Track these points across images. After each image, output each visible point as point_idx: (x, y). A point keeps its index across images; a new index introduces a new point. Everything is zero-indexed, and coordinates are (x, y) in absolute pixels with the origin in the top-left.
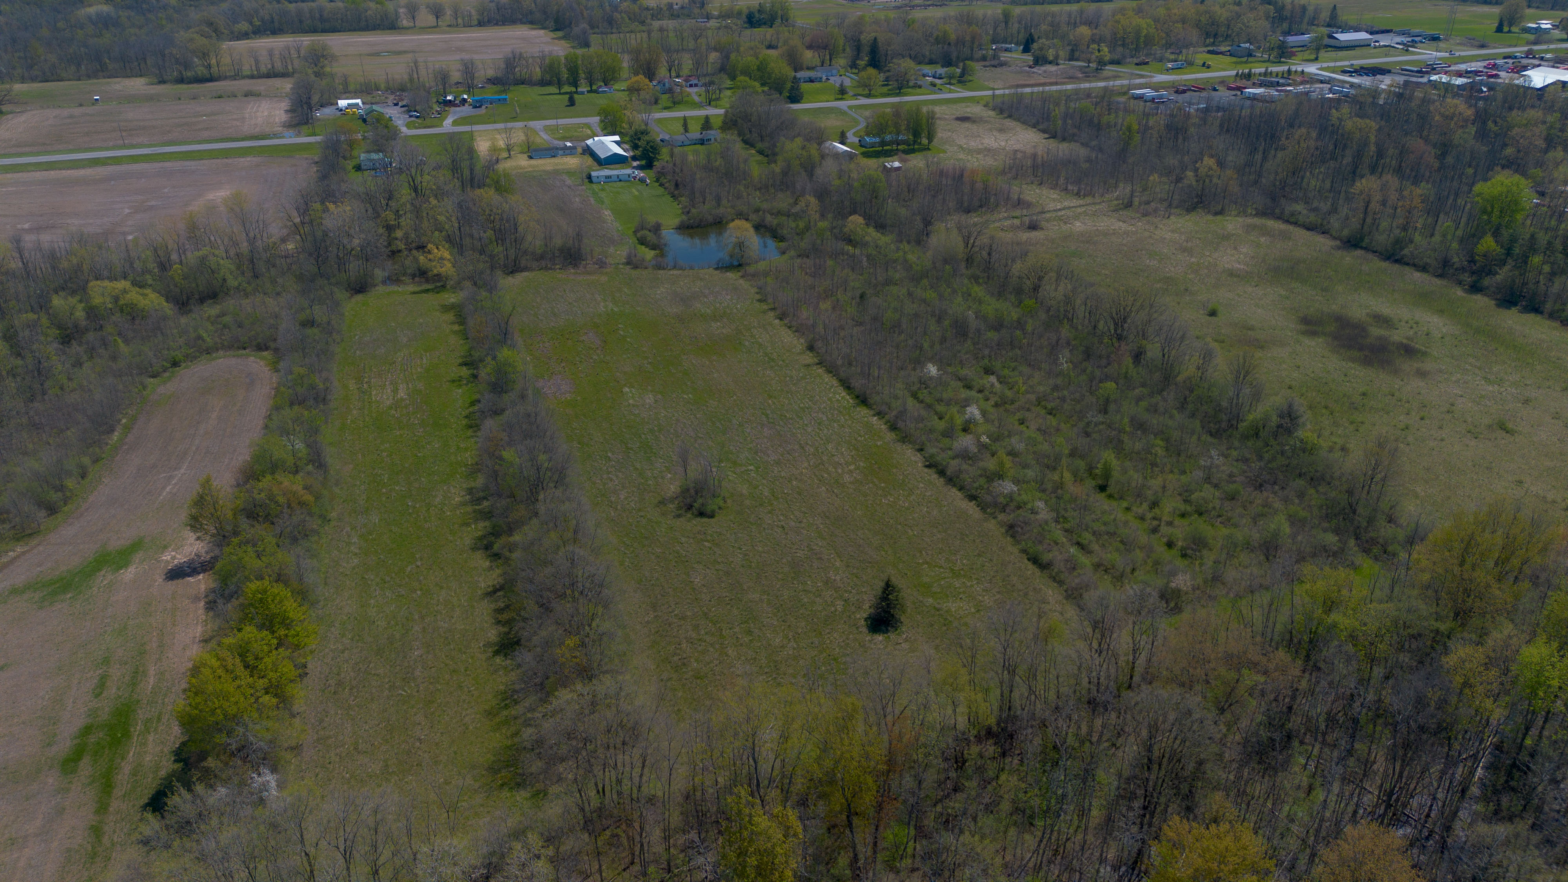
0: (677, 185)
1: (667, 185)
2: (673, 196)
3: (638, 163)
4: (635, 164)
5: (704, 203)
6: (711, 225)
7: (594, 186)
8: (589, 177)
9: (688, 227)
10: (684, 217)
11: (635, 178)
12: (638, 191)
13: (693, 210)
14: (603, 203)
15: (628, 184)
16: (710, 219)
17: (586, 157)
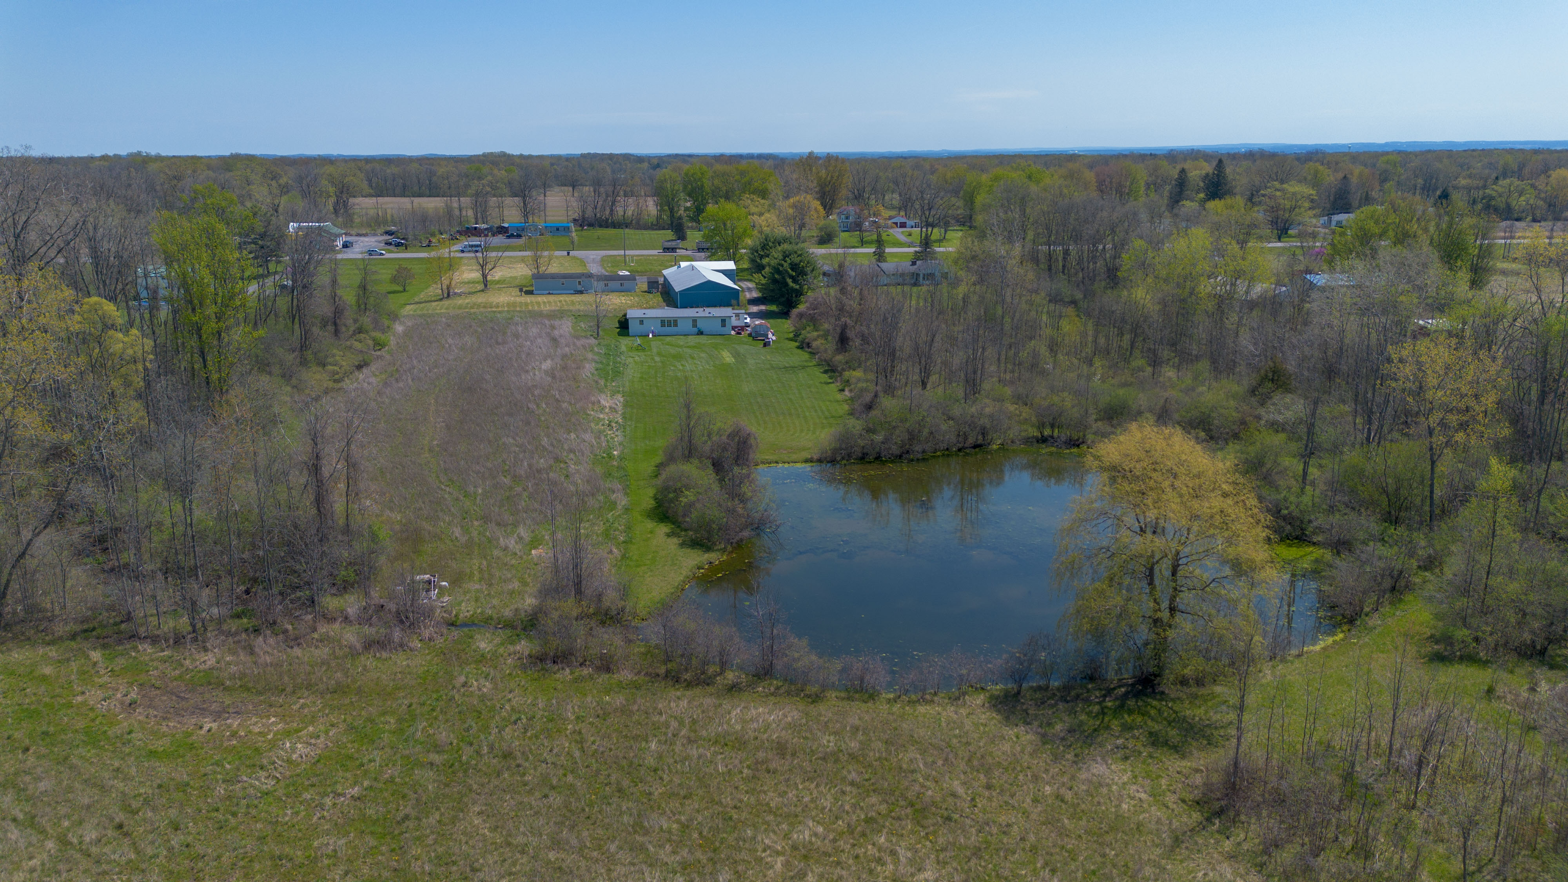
0: (843, 341)
1: (815, 344)
2: (831, 370)
3: (763, 307)
4: (755, 309)
5: (924, 384)
6: (947, 453)
7: (625, 343)
8: (624, 326)
9: (863, 458)
10: (856, 425)
11: (740, 330)
12: (736, 355)
13: (887, 402)
14: (617, 373)
15: (718, 340)
16: (947, 432)
17: (651, 295)
